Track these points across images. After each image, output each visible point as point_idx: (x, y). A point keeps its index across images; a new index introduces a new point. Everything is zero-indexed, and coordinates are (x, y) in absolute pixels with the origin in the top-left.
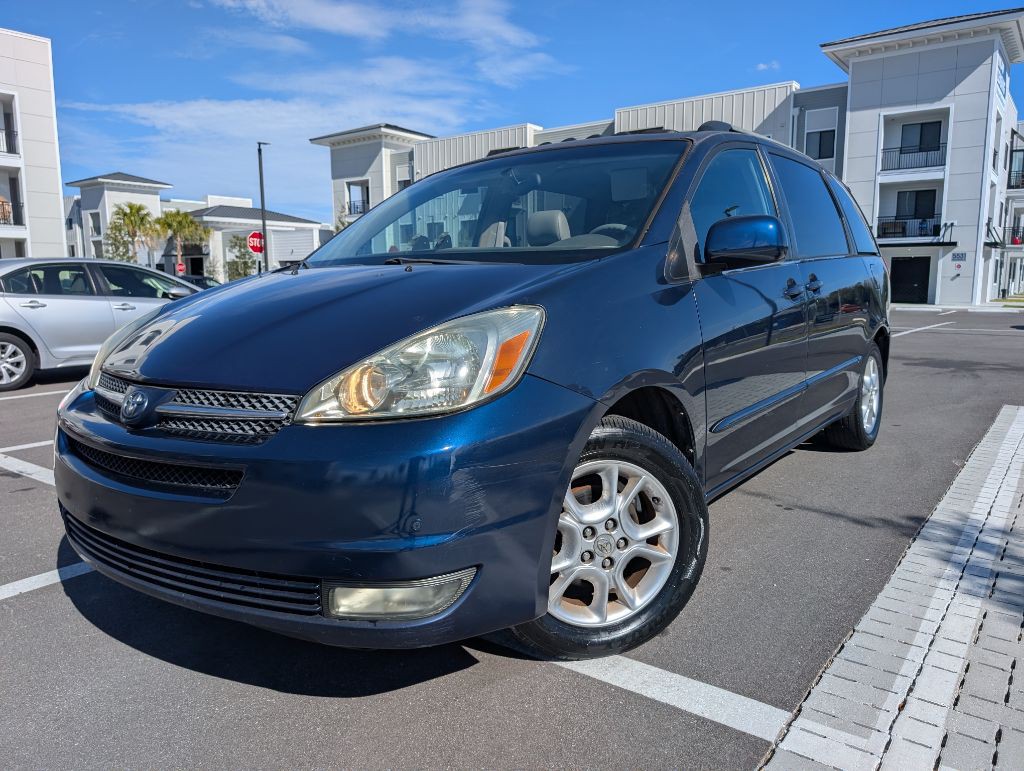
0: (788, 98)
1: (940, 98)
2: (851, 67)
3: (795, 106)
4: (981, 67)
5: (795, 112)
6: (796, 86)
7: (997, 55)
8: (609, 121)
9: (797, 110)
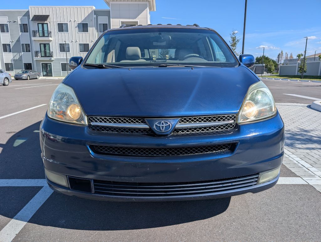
0: (92, 11)
1: (135, 18)
2: (110, 5)
3: (95, 14)
4: (144, 11)
5: (95, 16)
6: (94, 8)
7: (148, 8)
8: (27, 10)
9: (95, 15)
